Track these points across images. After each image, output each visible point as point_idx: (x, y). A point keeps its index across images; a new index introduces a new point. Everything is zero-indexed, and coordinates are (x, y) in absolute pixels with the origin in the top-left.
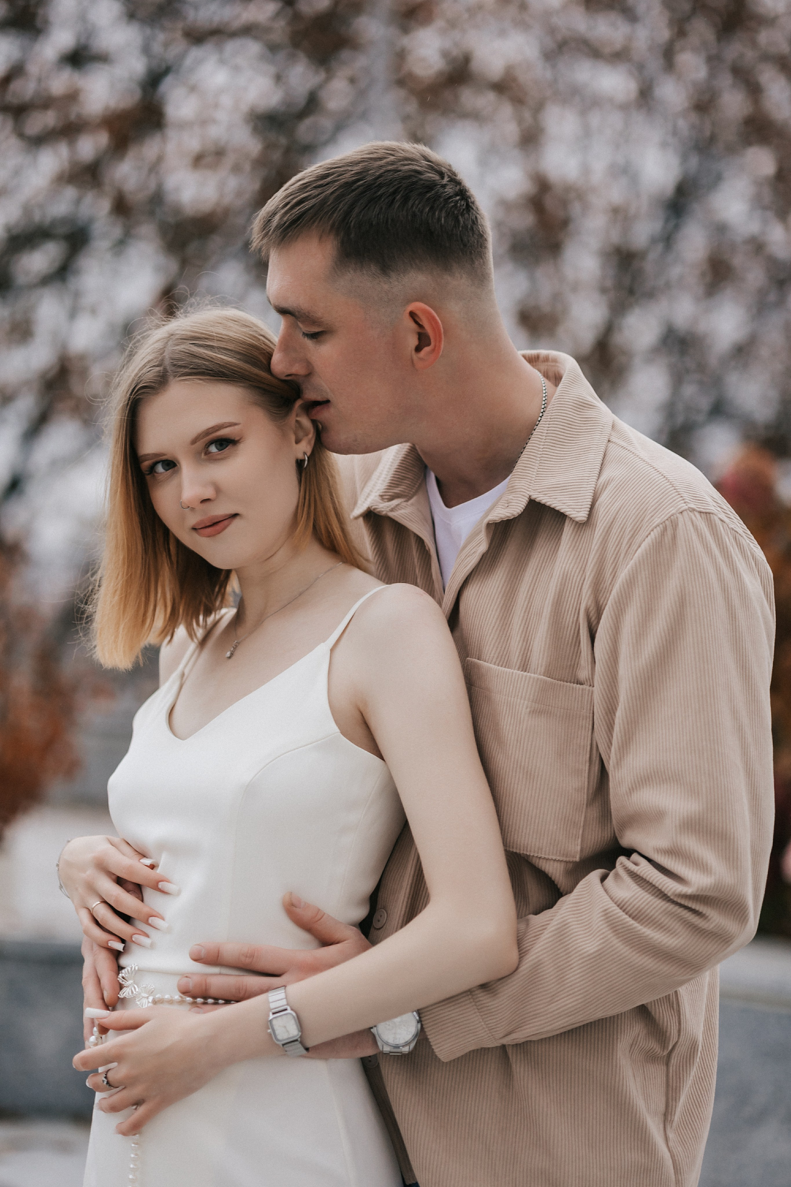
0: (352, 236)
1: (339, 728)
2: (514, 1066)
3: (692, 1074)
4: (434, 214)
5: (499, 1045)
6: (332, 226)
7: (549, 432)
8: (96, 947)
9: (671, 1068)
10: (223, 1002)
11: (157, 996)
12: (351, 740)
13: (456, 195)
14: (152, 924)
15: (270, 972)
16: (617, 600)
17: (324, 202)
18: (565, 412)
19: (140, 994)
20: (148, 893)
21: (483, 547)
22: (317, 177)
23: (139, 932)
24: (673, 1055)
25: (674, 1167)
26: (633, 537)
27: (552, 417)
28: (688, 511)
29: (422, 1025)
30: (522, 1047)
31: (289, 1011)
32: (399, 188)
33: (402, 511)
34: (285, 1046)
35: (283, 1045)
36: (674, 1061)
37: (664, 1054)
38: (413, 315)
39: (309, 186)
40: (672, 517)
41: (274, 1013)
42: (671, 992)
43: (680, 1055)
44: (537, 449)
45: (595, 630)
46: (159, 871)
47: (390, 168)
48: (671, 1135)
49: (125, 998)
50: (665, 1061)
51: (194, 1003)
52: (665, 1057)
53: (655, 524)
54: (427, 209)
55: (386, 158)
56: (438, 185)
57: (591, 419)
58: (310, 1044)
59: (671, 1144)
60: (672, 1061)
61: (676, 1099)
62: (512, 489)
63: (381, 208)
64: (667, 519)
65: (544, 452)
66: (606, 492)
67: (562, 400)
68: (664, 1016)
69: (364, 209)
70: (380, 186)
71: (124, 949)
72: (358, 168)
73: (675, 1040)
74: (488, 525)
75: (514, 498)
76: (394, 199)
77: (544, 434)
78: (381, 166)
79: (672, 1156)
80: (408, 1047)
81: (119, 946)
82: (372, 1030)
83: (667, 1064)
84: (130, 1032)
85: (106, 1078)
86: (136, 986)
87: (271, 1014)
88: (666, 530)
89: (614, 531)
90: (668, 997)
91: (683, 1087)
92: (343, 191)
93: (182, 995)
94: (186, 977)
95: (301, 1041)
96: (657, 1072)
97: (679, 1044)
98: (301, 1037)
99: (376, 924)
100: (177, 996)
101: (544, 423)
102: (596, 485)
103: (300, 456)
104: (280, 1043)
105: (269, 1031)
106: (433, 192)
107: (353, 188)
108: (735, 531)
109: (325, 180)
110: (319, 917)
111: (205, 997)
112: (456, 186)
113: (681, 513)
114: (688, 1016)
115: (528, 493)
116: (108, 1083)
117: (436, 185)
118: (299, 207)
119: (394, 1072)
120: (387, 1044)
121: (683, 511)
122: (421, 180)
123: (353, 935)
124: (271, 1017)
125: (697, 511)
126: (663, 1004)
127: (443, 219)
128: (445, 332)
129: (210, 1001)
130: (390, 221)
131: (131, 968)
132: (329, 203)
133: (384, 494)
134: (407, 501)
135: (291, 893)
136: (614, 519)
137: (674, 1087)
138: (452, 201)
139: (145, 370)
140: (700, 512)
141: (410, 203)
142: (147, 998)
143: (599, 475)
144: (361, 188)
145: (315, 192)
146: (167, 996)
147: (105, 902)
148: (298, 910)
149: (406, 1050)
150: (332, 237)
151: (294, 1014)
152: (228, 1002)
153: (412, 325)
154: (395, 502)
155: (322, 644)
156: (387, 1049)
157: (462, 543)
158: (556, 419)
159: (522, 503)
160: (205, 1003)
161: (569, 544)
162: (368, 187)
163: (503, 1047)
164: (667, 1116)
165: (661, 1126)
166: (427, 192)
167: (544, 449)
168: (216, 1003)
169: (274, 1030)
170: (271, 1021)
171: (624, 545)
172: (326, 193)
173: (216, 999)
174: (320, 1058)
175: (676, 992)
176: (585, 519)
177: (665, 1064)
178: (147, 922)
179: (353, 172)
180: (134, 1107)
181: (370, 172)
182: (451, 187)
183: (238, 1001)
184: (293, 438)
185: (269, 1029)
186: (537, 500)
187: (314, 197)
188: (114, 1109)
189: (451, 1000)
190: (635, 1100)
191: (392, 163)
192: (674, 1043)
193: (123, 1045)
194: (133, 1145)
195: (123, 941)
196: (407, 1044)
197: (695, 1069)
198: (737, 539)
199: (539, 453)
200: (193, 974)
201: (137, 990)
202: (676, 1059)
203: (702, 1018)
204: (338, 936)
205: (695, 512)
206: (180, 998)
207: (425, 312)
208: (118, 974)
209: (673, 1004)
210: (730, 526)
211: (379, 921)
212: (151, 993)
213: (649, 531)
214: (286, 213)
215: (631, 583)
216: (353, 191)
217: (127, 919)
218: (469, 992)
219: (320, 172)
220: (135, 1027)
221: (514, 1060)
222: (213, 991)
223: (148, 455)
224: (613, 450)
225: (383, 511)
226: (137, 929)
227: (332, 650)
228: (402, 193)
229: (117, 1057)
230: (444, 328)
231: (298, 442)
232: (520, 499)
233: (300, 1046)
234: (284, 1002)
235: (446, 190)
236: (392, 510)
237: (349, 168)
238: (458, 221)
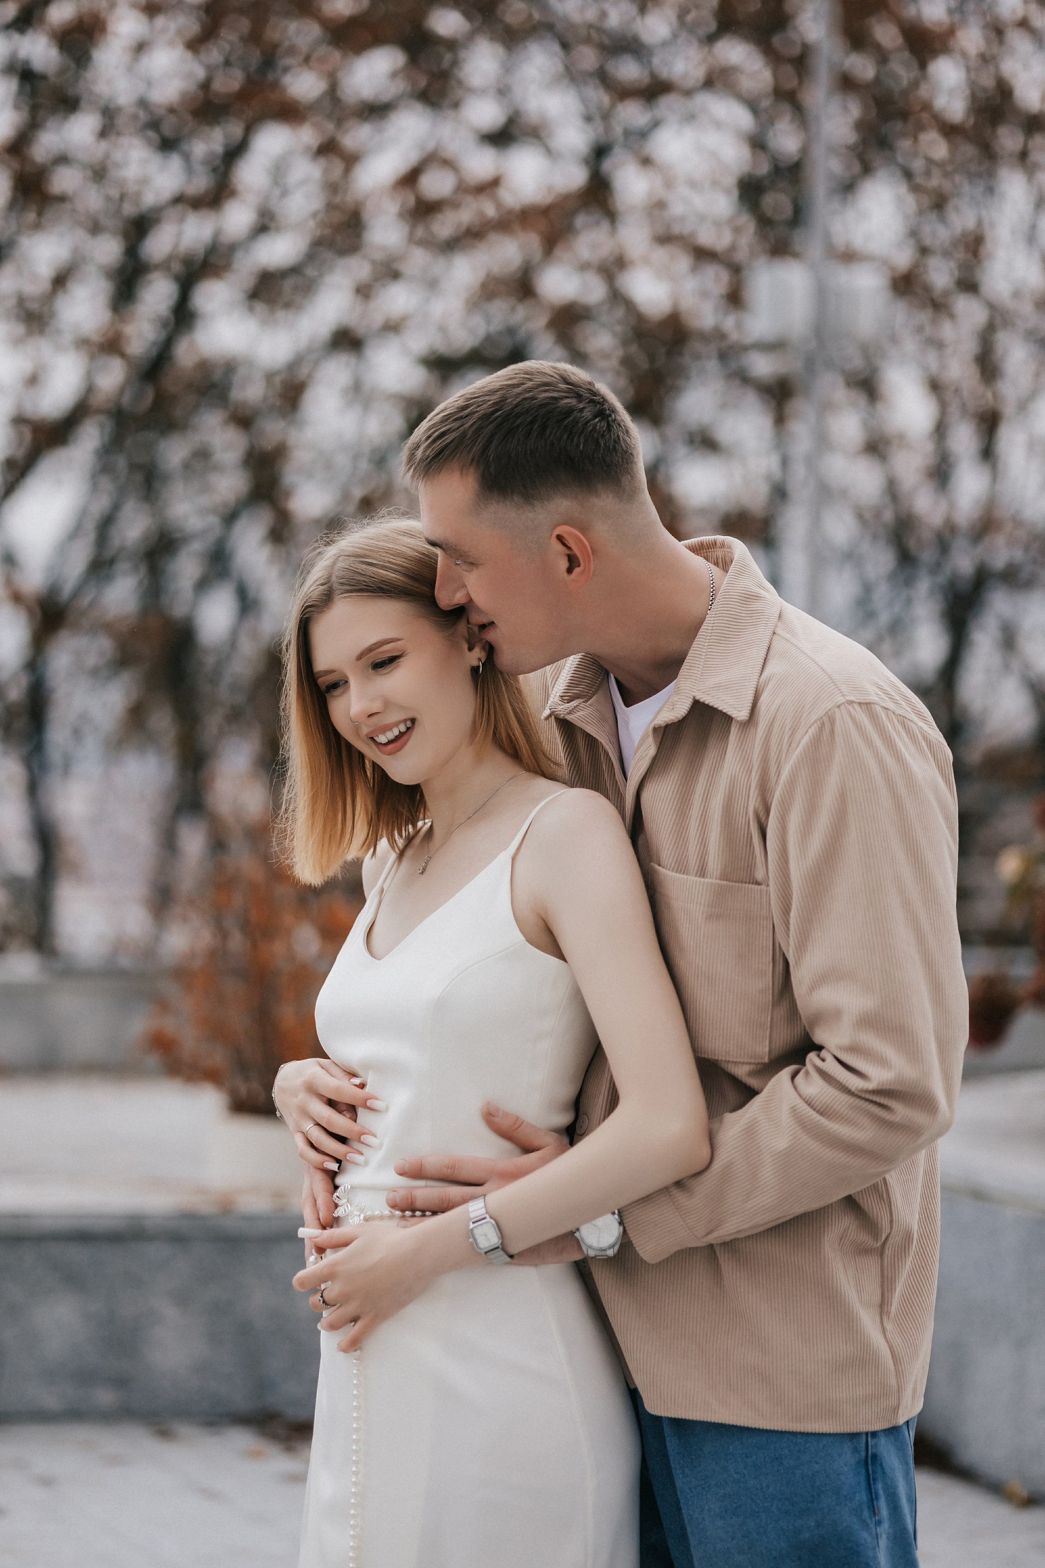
0: (492, 470)
1: (524, 937)
2: (723, 1265)
3: (908, 1263)
4: (572, 441)
5: (704, 1245)
6: (473, 460)
7: (713, 628)
8: (312, 1170)
9: (886, 1259)
10: (431, 1213)
11: (368, 1214)
12: (538, 947)
13: (595, 417)
14: (365, 1142)
15: (472, 1181)
16: (780, 800)
17: (464, 435)
18: (731, 606)
19: (352, 1212)
20: (361, 1112)
21: (652, 751)
22: (457, 408)
23: (355, 1151)
24: (887, 1246)
25: (893, 1358)
26: (792, 735)
27: (717, 613)
28: (846, 704)
29: (624, 1228)
30: (730, 1246)
31: (488, 1219)
32: (536, 416)
33: (580, 713)
34: (488, 1254)
35: (486, 1253)
36: (888, 1252)
37: (878, 1245)
38: (560, 538)
39: (449, 418)
40: (829, 712)
41: (473, 1223)
42: (879, 1180)
43: (894, 1246)
44: (702, 646)
45: (765, 825)
46: (367, 1089)
47: (527, 395)
48: (889, 1326)
49: (339, 1217)
50: (879, 1252)
51: (403, 1217)
52: (880, 1248)
53: (812, 721)
54: (565, 437)
55: (523, 384)
56: (576, 410)
57: (758, 611)
58: (514, 1249)
59: (889, 1335)
60: (887, 1252)
61: (892, 1289)
62: (677, 691)
63: (519, 440)
64: (825, 715)
65: (709, 650)
66: (768, 688)
67: (727, 593)
68: (871, 1205)
69: (502, 441)
70: (518, 416)
71: (339, 1168)
72: (495, 397)
73: (888, 1232)
74: (656, 730)
75: (679, 700)
76: (531, 429)
77: (709, 631)
78: (519, 394)
79: (891, 1348)
80: (612, 1250)
81: (334, 1166)
82: (575, 1234)
83: (882, 1255)
84: (340, 1250)
85: (322, 1297)
86: (349, 1205)
87: (471, 1223)
88: (824, 725)
89: (775, 729)
90: (875, 1186)
91: (899, 1278)
92: (480, 424)
93: (392, 1210)
94: (394, 1191)
95: (502, 1247)
96: (871, 1265)
97: (892, 1234)
98: (502, 1244)
99: (578, 1131)
100: (387, 1211)
101: (710, 619)
102: (758, 682)
103: (475, 663)
104: (483, 1252)
105: (471, 1240)
106: (571, 418)
107: (491, 419)
108: (903, 717)
109: (466, 411)
110: (518, 1123)
111: (413, 1211)
112: (596, 406)
113: (839, 707)
114: (899, 1205)
115: (693, 694)
116: (324, 1302)
117: (573, 411)
118: (441, 441)
119: (603, 1276)
120: (591, 1247)
121: (841, 705)
122: (558, 407)
123: (550, 1141)
124: (472, 1226)
125: (855, 702)
126: (871, 1195)
127: (582, 445)
128: (593, 551)
129: (418, 1213)
130: (529, 452)
131: (345, 1187)
132: (468, 437)
133: (564, 694)
134: (586, 701)
135: (489, 1103)
136: (775, 717)
137: (889, 1278)
138: (590, 425)
139: (312, 588)
140: (860, 704)
141: (548, 432)
142: (359, 1216)
143: (762, 671)
144: (500, 419)
145: (456, 425)
146: (377, 1213)
147: (318, 1124)
148: (496, 1120)
149: (610, 1253)
150: (472, 470)
151: (493, 1222)
152: (434, 1213)
153: (559, 547)
154: (574, 703)
155: (504, 852)
156: (591, 1253)
157: (636, 743)
158: (721, 615)
159: (686, 704)
160: (413, 1216)
161: (736, 744)
162: (507, 417)
163: (711, 1246)
164: (883, 1307)
165: (878, 1319)
166: (566, 418)
167: (709, 647)
168: (424, 1216)
169: (475, 1240)
170: (472, 1229)
171: (784, 744)
172: (466, 426)
173: (423, 1211)
174: (531, 1265)
175: (885, 1180)
176: (746, 718)
177: (879, 1254)
178: (359, 1141)
179: (490, 403)
180: (353, 1323)
181: (508, 401)
182: (589, 409)
183: (443, 1212)
184: (466, 646)
185: (470, 1237)
186: (701, 700)
187: (454, 431)
188: (333, 1327)
189: (646, 1199)
190: (846, 1293)
191: (530, 390)
192: (887, 1234)
193: (334, 1264)
194: (355, 1361)
195: (339, 1161)
196: (612, 1246)
197: (911, 1258)
198: (906, 726)
199: (704, 651)
200: (401, 1188)
201: (349, 1208)
202: (890, 1249)
203: (917, 1207)
204: (537, 1142)
205: (854, 704)
206: (389, 1213)
207: (570, 534)
208: (333, 1194)
209: (883, 1194)
210: (897, 712)
211: (581, 1127)
212: (362, 1210)
213: (806, 729)
214: (428, 447)
215: (792, 783)
216: (491, 422)
217: (343, 1140)
218: (664, 1190)
219: (461, 403)
220: (346, 1245)
221: (722, 1259)
222: (419, 1204)
223: (320, 672)
224: (777, 645)
225: (561, 714)
226: (353, 1148)
227: (514, 859)
228: (538, 422)
229: (330, 1276)
230: (591, 548)
231: (470, 649)
232: (684, 701)
233: (502, 1252)
234: (483, 1211)
235: (583, 415)
236: (570, 713)
237: (487, 398)
238: (597, 443)
